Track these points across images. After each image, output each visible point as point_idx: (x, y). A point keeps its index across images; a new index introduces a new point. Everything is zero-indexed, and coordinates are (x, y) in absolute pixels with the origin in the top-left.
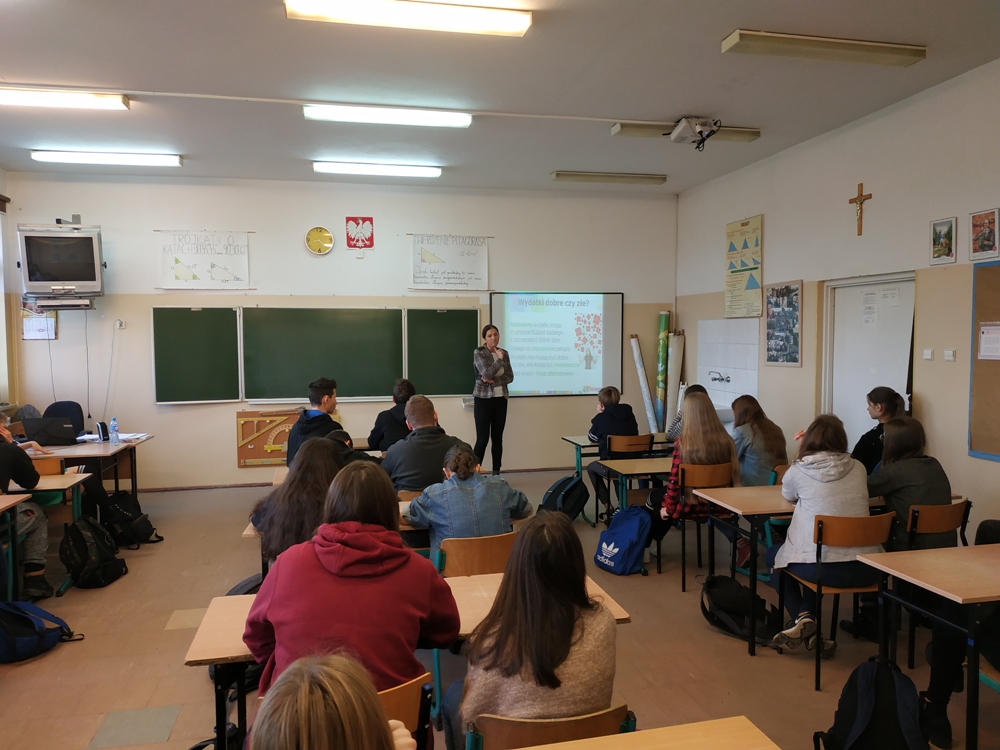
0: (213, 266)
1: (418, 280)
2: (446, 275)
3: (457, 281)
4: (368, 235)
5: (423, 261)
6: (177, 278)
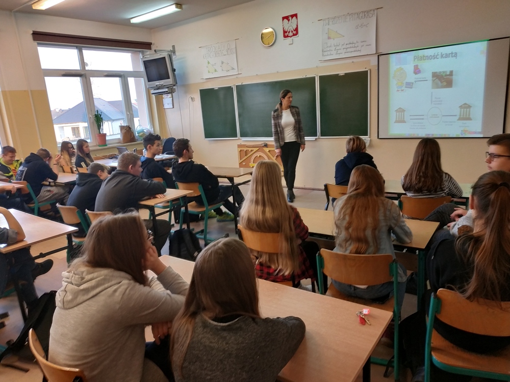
0: (222, 63)
1: (325, 54)
2: (344, 46)
4: (295, 27)
5: (329, 38)
6: (209, 72)
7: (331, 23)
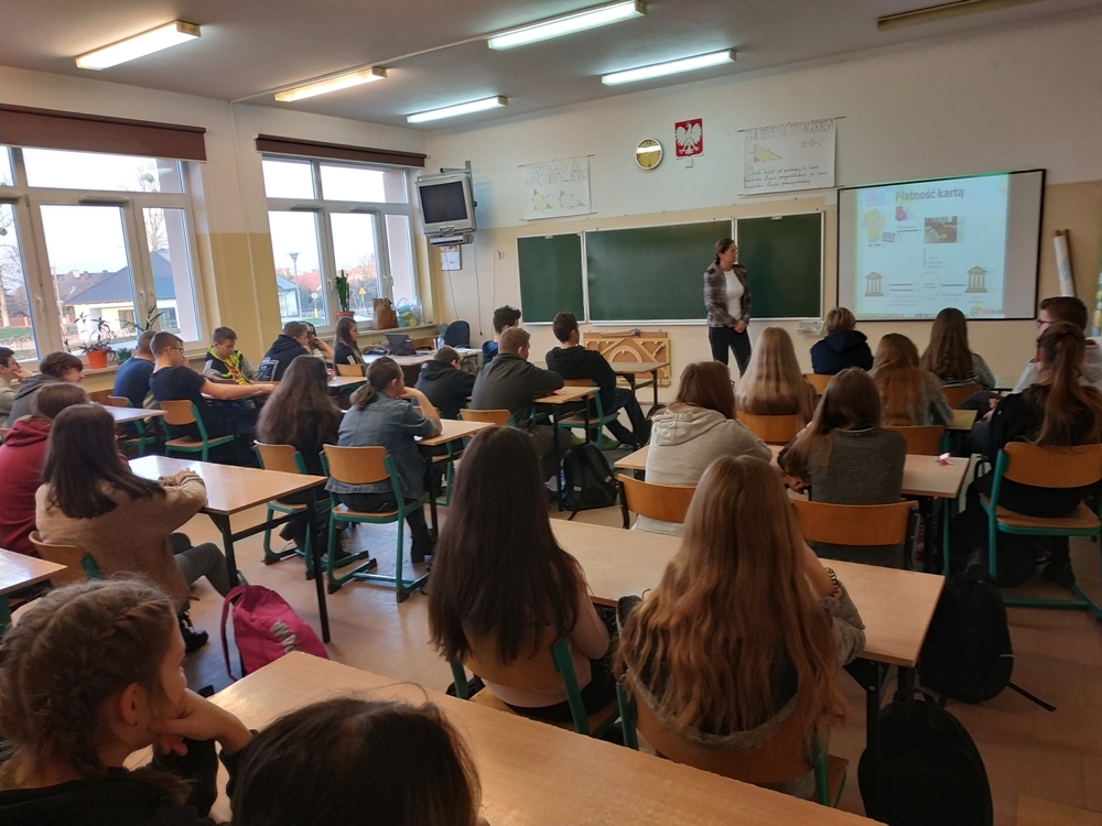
0: (562, 194)
1: (749, 184)
2: (782, 174)
3: (796, 179)
4: (697, 140)
5: (756, 160)
6: (536, 208)
7: (759, 136)
